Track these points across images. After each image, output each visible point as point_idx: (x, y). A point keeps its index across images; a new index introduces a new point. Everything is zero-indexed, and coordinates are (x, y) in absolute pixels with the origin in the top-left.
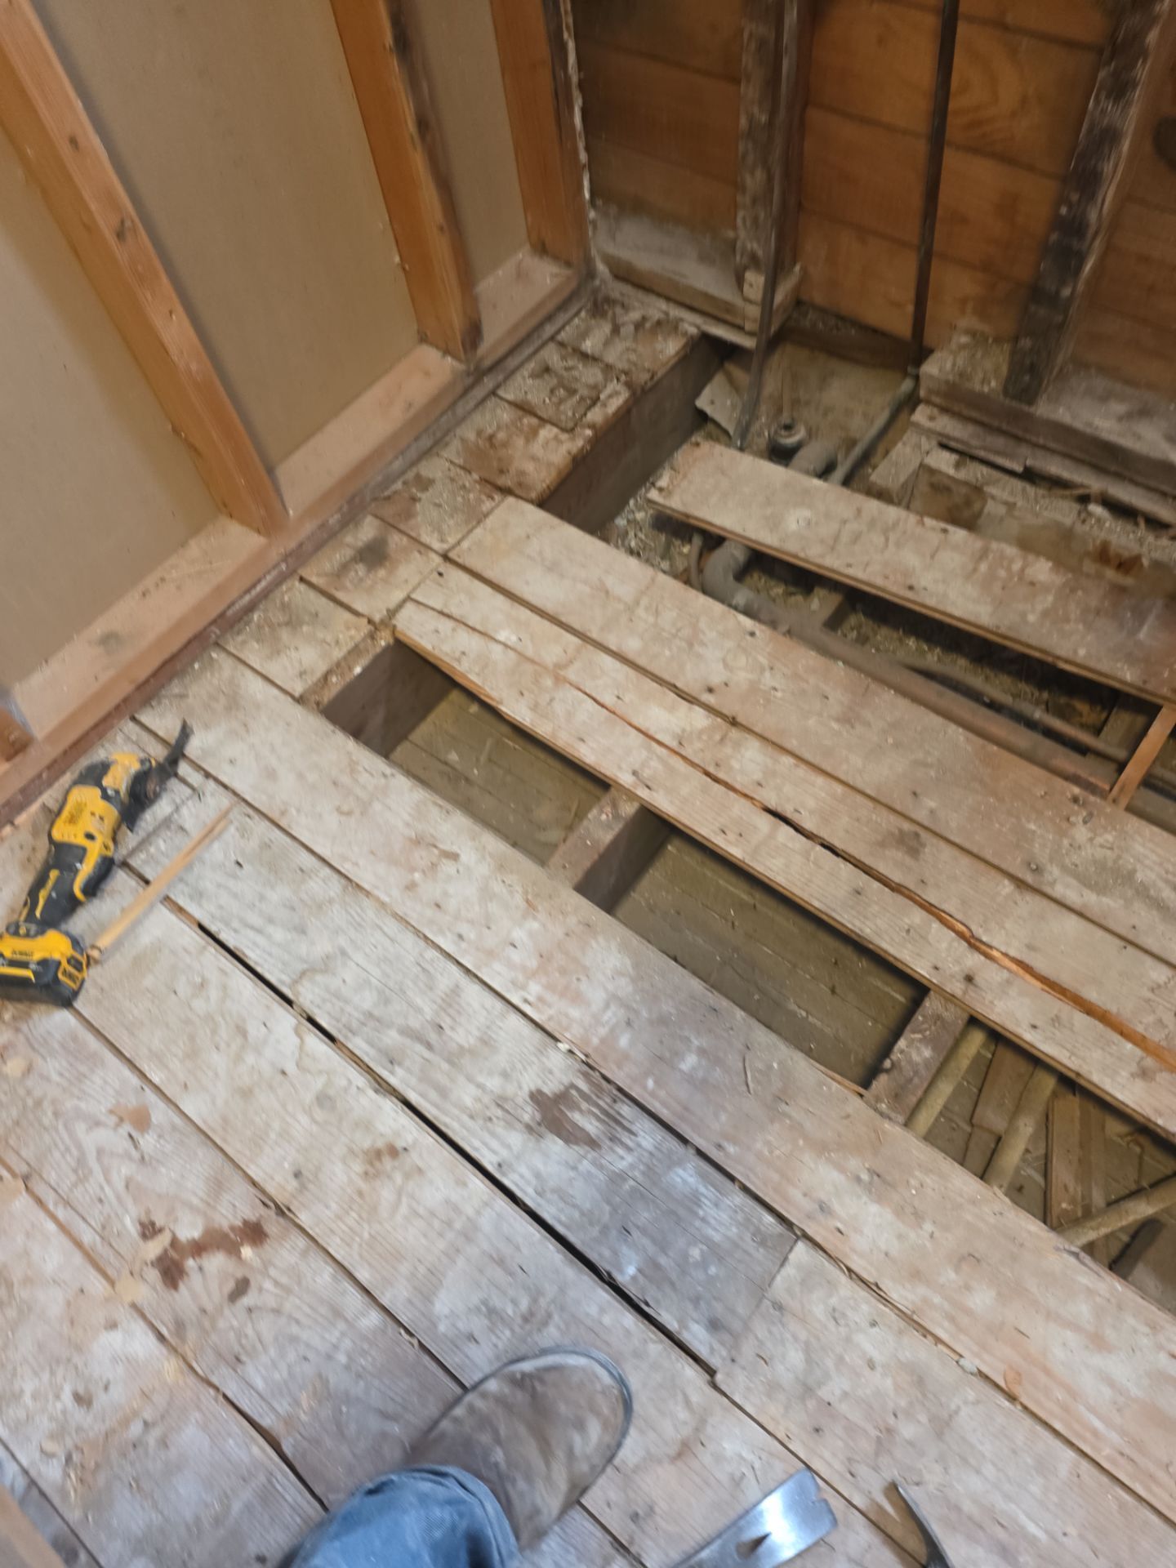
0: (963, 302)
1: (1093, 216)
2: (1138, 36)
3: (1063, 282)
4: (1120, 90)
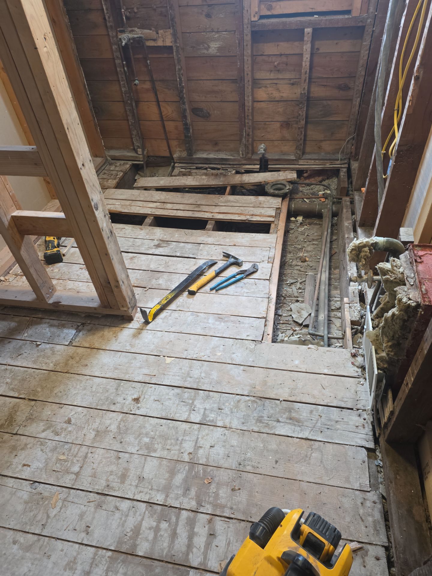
0: (176, 145)
1: (188, 122)
2: (183, 96)
3: (188, 133)
4: (184, 103)
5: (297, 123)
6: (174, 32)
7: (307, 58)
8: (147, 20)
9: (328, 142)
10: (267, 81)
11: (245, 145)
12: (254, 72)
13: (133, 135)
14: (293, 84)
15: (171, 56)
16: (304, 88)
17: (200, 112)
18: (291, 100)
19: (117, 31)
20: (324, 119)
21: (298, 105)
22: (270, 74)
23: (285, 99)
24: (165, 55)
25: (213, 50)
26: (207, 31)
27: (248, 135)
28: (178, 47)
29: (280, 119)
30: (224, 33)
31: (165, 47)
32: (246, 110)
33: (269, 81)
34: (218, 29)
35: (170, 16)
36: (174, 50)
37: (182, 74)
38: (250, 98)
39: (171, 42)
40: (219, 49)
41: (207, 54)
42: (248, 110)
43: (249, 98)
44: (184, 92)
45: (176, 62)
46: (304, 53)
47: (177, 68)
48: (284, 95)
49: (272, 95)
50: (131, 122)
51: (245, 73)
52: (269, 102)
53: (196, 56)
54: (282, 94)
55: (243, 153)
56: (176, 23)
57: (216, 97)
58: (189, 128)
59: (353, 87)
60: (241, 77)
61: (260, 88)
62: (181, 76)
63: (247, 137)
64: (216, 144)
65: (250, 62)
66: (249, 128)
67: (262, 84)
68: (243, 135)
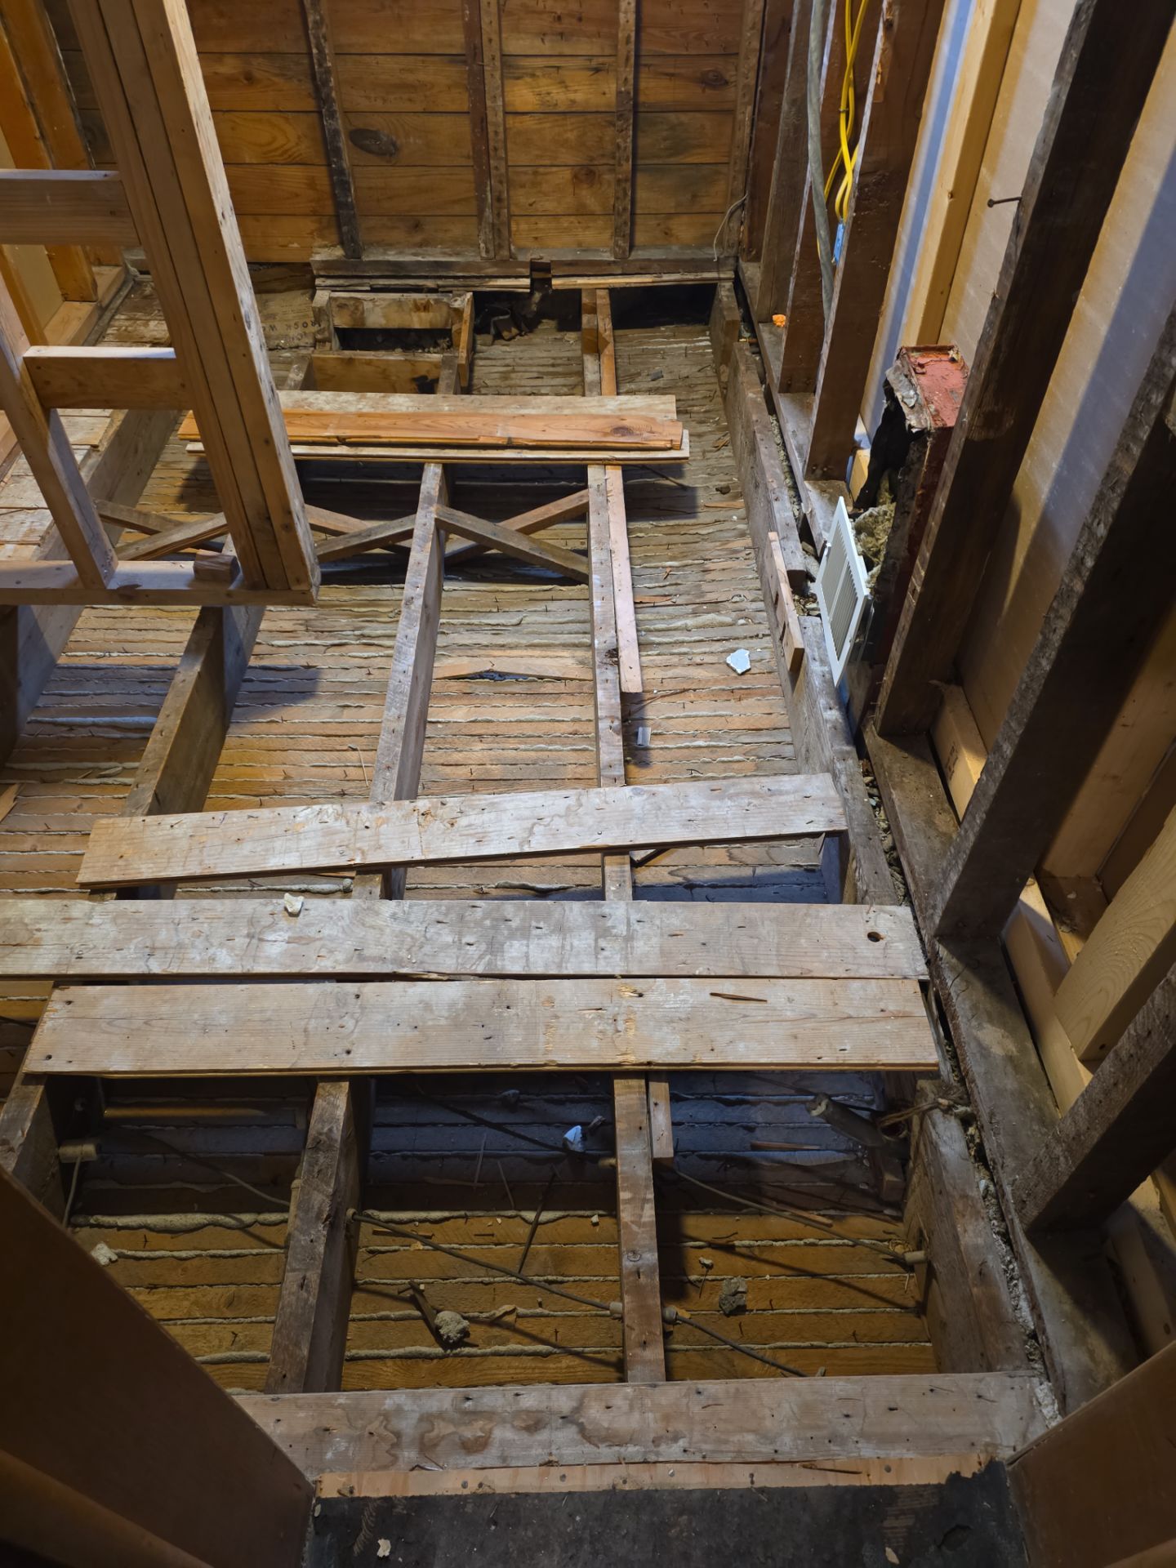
0: (311, 233)
1: (345, 166)
2: (329, 95)
3: (345, 197)
4: (332, 115)
5: (612, 171)
9: (685, 219)
10: (534, 59)
12: (504, 34)
14: (597, 70)
16: (626, 79)
17: (373, 142)
18: (595, 109)
20: (673, 160)
21: (612, 123)
22: (543, 42)
23: (580, 109)
27: (499, 200)
29: (571, 159)
32: (491, 135)
33: (539, 59)
37: (324, 37)
38: (500, 103)
42: (496, 133)
43: (495, 102)
44: (332, 84)
47: (311, 19)
48: (579, 97)
49: (548, 98)
51: (485, 38)
52: (542, 116)
54: (572, 96)
55: (489, 246)
57: (410, 100)
58: (348, 183)
59: (733, 79)
60: (475, 48)
61: (518, 78)
62: (322, 41)
63: (496, 204)
64: (417, 226)
65: (493, 9)
66: (501, 183)
67: (523, 68)
68: (486, 198)
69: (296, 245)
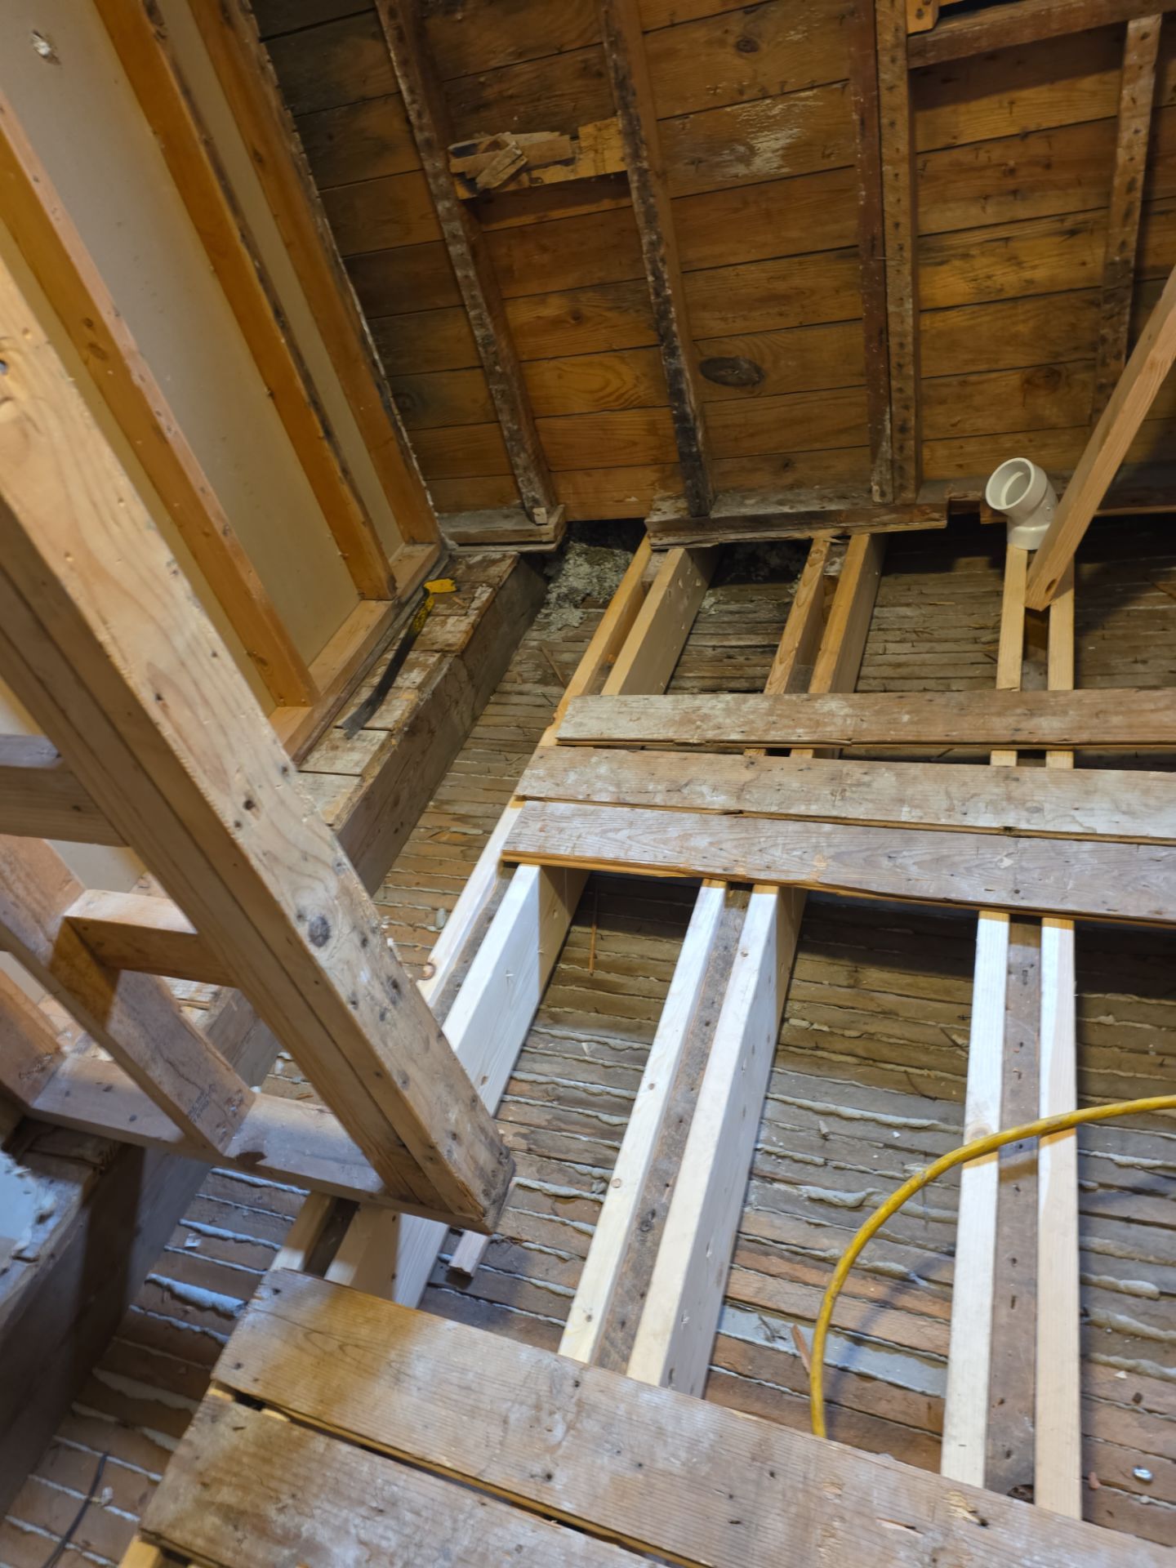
0: (653, 484)
1: (689, 410)
2: (668, 328)
3: (691, 445)
4: (672, 352)
5: (1090, 369)
6: (630, 123)
7: (1137, 132)
8: (539, 100)
10: (969, 234)
11: (892, 462)
12: (921, 210)
13: (517, 466)
14: (1073, 233)
15: (624, 202)
16: (1123, 244)
17: (730, 371)
18: (1065, 287)
19: (447, 152)
21: (1096, 304)
22: (984, 208)
23: (1041, 290)
24: (607, 204)
25: (768, 160)
26: (745, 98)
27: (903, 429)
28: (646, 171)
29: (1022, 360)
30: (803, 94)
31: (604, 179)
32: (894, 348)
33: (977, 233)
34: (783, 83)
35: (612, 75)
36: (634, 185)
37: (663, 260)
38: (909, 305)
39: (623, 159)
40: (790, 153)
41: (745, 176)
42: (902, 345)
43: (902, 305)
44: (673, 315)
45: (641, 222)
46: (1125, 115)
47: (645, 240)
48: (1039, 275)
49: (989, 283)
50: (509, 429)
51: (889, 223)
52: (976, 308)
53: (707, 188)
54: (1028, 275)
55: (885, 487)
56: (634, 94)
57: (781, 315)
58: (693, 430)
60: (874, 238)
61: (942, 263)
62: (660, 265)
63: (897, 436)
64: (787, 465)
65: (905, 180)
66: (907, 408)
67: (951, 248)
68: (884, 430)
69: (633, 499)
